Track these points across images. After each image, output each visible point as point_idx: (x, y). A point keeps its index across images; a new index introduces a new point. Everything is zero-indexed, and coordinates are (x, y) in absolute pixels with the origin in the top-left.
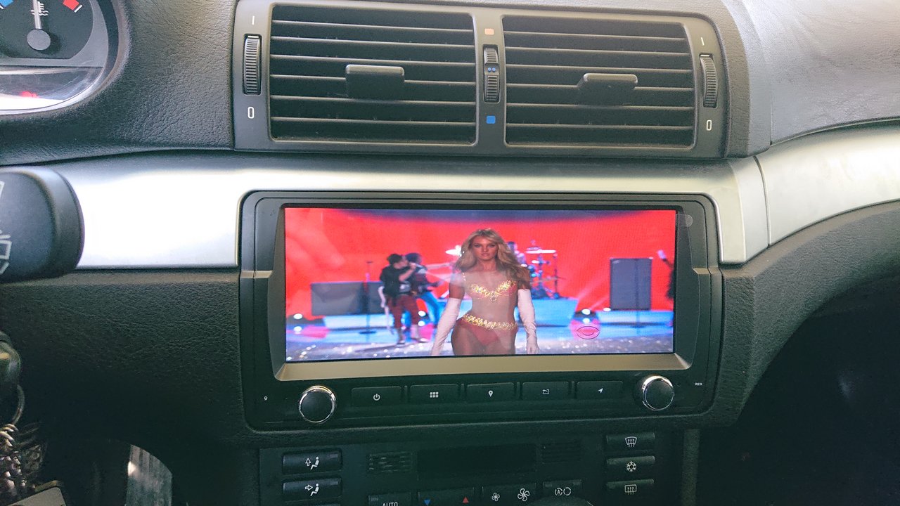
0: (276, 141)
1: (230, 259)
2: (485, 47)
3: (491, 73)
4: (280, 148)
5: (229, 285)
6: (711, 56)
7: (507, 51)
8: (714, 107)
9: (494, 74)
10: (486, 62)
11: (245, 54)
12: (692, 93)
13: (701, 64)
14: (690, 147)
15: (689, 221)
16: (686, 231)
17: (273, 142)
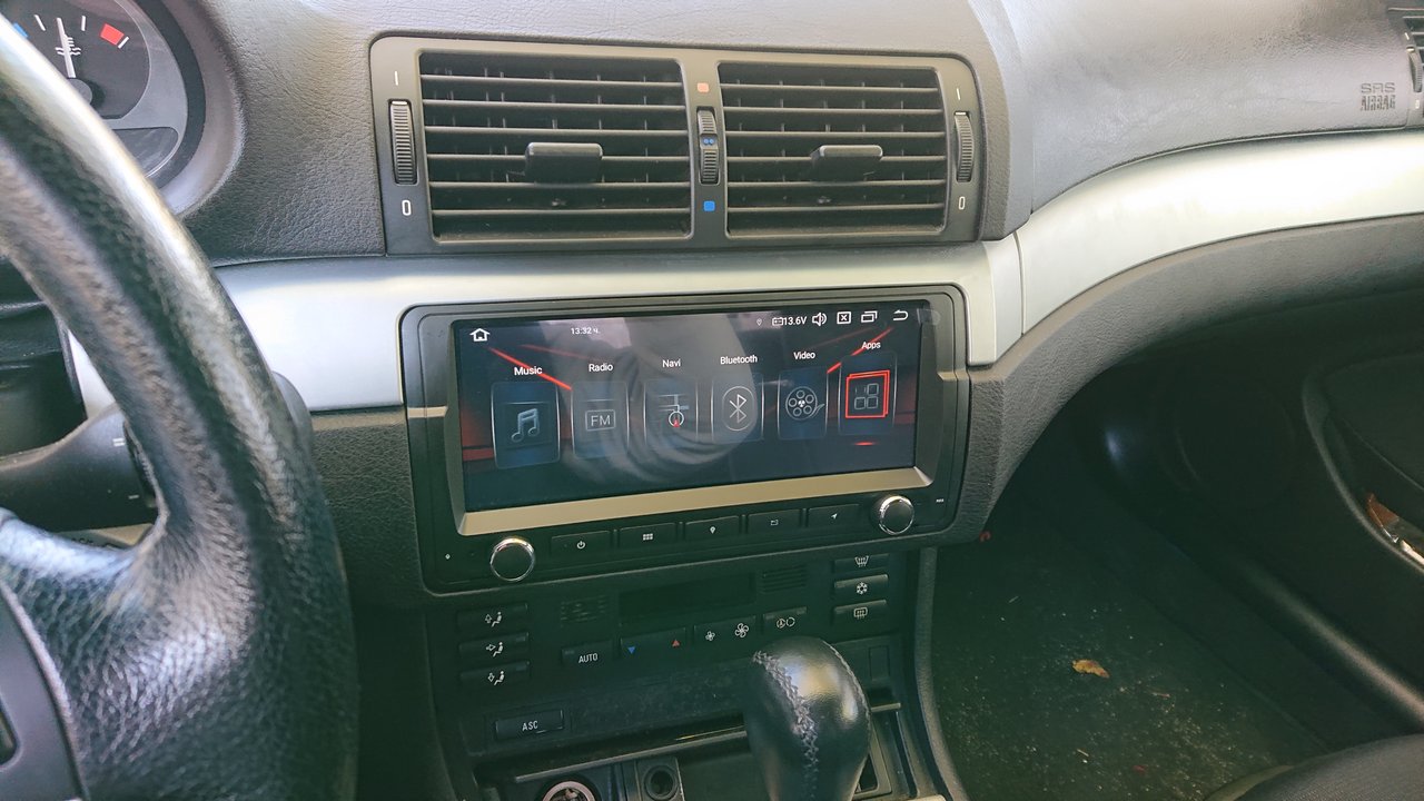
0: (443, 241)
2: (699, 109)
3: (709, 147)
6: (967, 114)
8: (969, 180)
9: (711, 147)
10: (701, 132)
11: (393, 128)
12: (944, 163)
13: (955, 126)
14: (938, 231)
15: (936, 318)
16: (932, 328)
17: (436, 243)
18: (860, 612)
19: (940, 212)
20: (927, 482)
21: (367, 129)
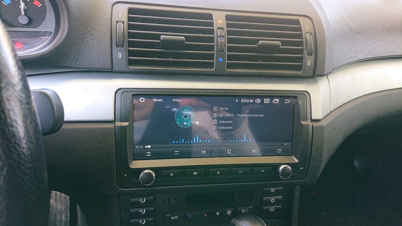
0: (131, 67)
1: (111, 117)
2: (218, 28)
3: (221, 40)
4: (132, 71)
5: (111, 128)
6: (311, 34)
7: (227, 30)
8: (311, 55)
9: (222, 40)
10: (219, 35)
11: (117, 30)
12: (302, 49)
13: (306, 37)
14: (301, 72)
15: (300, 102)
16: (298, 106)
17: (129, 68)
18: (272, 209)
19: (302, 65)
20: (297, 161)
21: (109, 29)
